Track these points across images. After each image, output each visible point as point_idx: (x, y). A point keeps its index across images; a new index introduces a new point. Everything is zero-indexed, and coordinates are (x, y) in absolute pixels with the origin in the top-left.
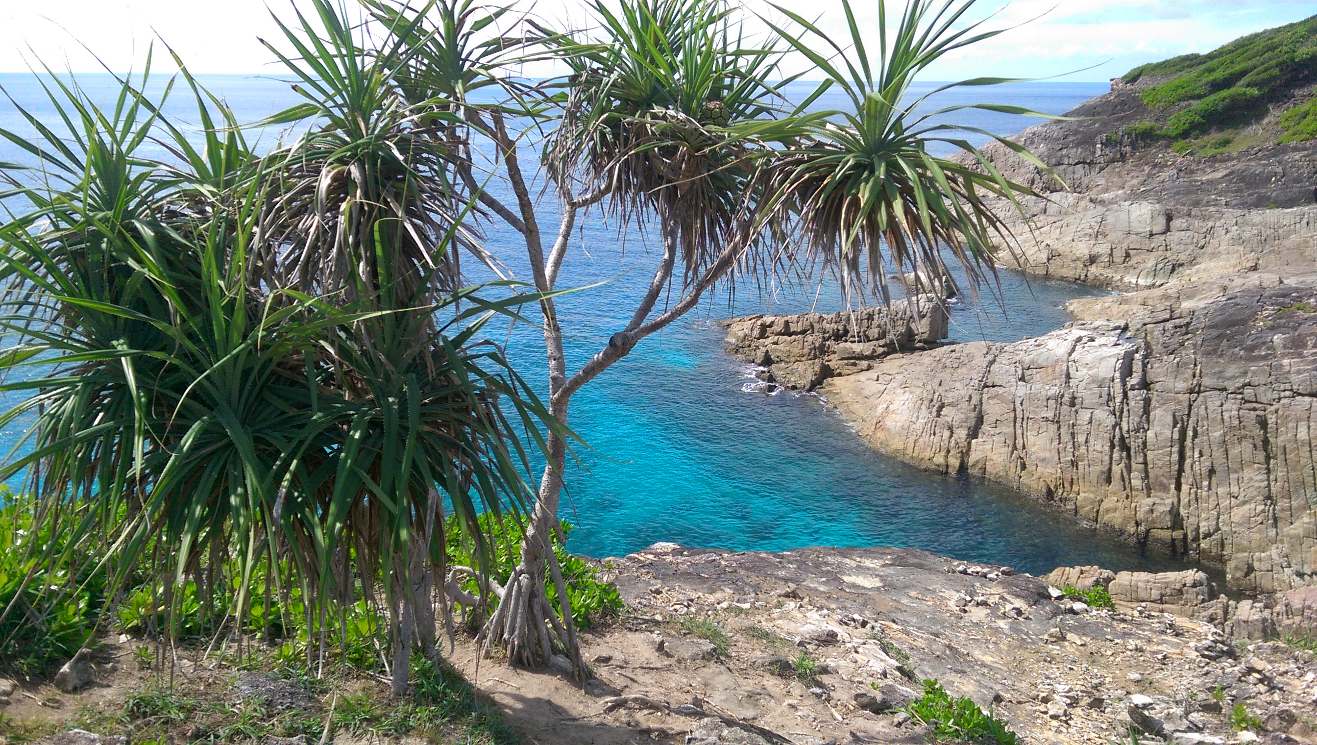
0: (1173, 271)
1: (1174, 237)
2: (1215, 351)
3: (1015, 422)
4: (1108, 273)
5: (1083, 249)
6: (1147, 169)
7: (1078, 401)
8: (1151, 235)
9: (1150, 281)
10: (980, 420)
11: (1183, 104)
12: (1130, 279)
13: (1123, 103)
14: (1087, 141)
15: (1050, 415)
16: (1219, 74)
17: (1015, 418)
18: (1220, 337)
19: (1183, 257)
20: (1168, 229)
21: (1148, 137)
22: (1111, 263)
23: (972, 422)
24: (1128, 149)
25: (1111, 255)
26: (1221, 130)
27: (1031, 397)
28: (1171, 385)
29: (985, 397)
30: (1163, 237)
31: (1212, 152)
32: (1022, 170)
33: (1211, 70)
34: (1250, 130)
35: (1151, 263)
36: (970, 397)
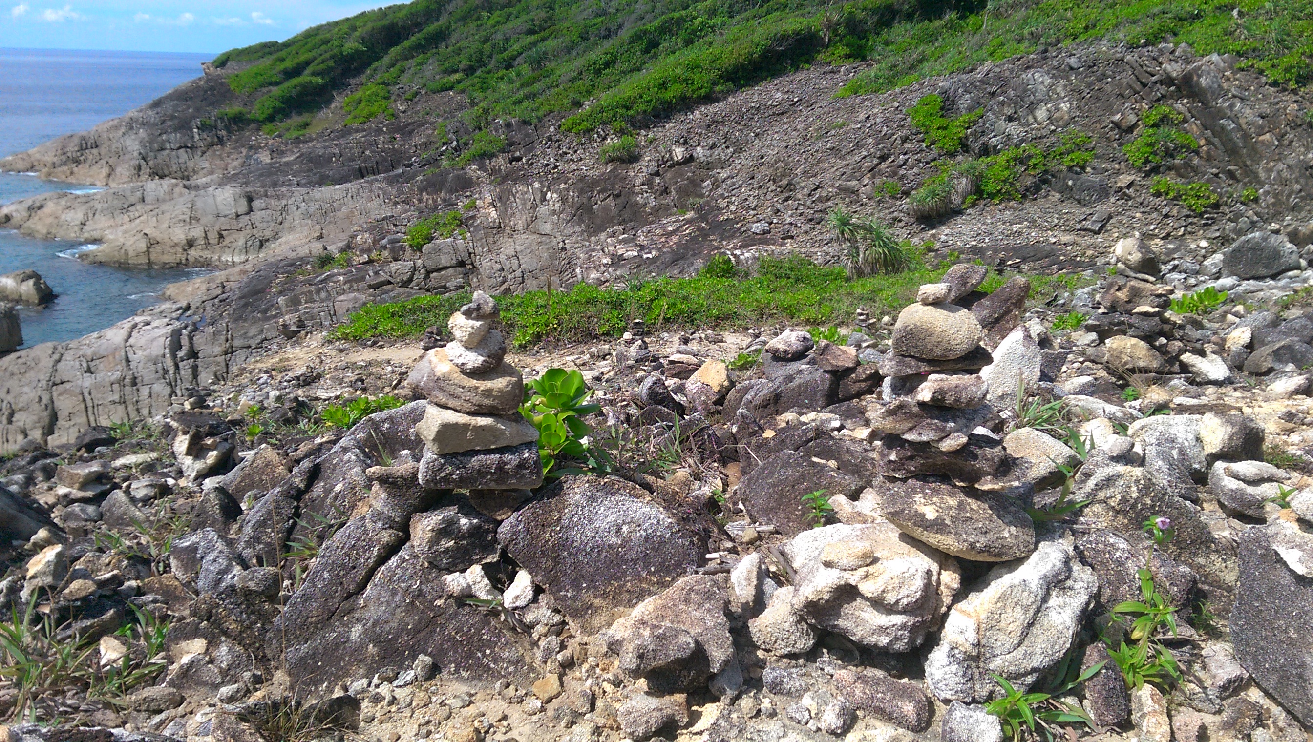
0: (261, 246)
1: (257, 216)
2: (241, 317)
3: (87, 411)
4: (207, 254)
5: (180, 235)
6: (244, 151)
7: (138, 381)
8: (238, 216)
9: (243, 258)
10: (54, 417)
11: (265, 90)
12: (227, 258)
13: (212, 89)
14: (183, 126)
15: (116, 397)
16: (289, 64)
17: (86, 407)
18: (246, 305)
19: (268, 234)
20: (251, 210)
21: (238, 122)
22: (208, 244)
23: (46, 421)
24: (224, 133)
25: (206, 238)
26: (300, 114)
27: (98, 386)
28: (209, 351)
29: (55, 394)
30: (247, 217)
31: (295, 134)
32: (127, 157)
33: (282, 60)
34: (322, 114)
35: (241, 242)
36: (40, 398)
